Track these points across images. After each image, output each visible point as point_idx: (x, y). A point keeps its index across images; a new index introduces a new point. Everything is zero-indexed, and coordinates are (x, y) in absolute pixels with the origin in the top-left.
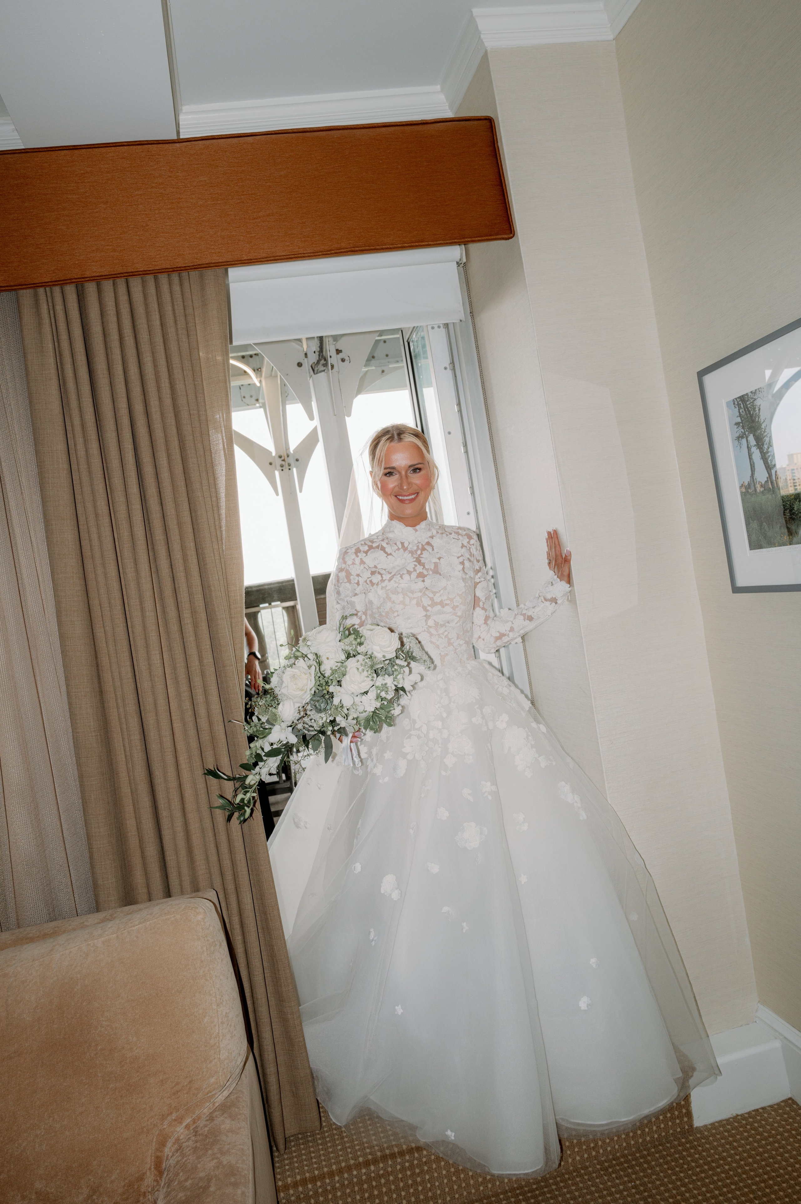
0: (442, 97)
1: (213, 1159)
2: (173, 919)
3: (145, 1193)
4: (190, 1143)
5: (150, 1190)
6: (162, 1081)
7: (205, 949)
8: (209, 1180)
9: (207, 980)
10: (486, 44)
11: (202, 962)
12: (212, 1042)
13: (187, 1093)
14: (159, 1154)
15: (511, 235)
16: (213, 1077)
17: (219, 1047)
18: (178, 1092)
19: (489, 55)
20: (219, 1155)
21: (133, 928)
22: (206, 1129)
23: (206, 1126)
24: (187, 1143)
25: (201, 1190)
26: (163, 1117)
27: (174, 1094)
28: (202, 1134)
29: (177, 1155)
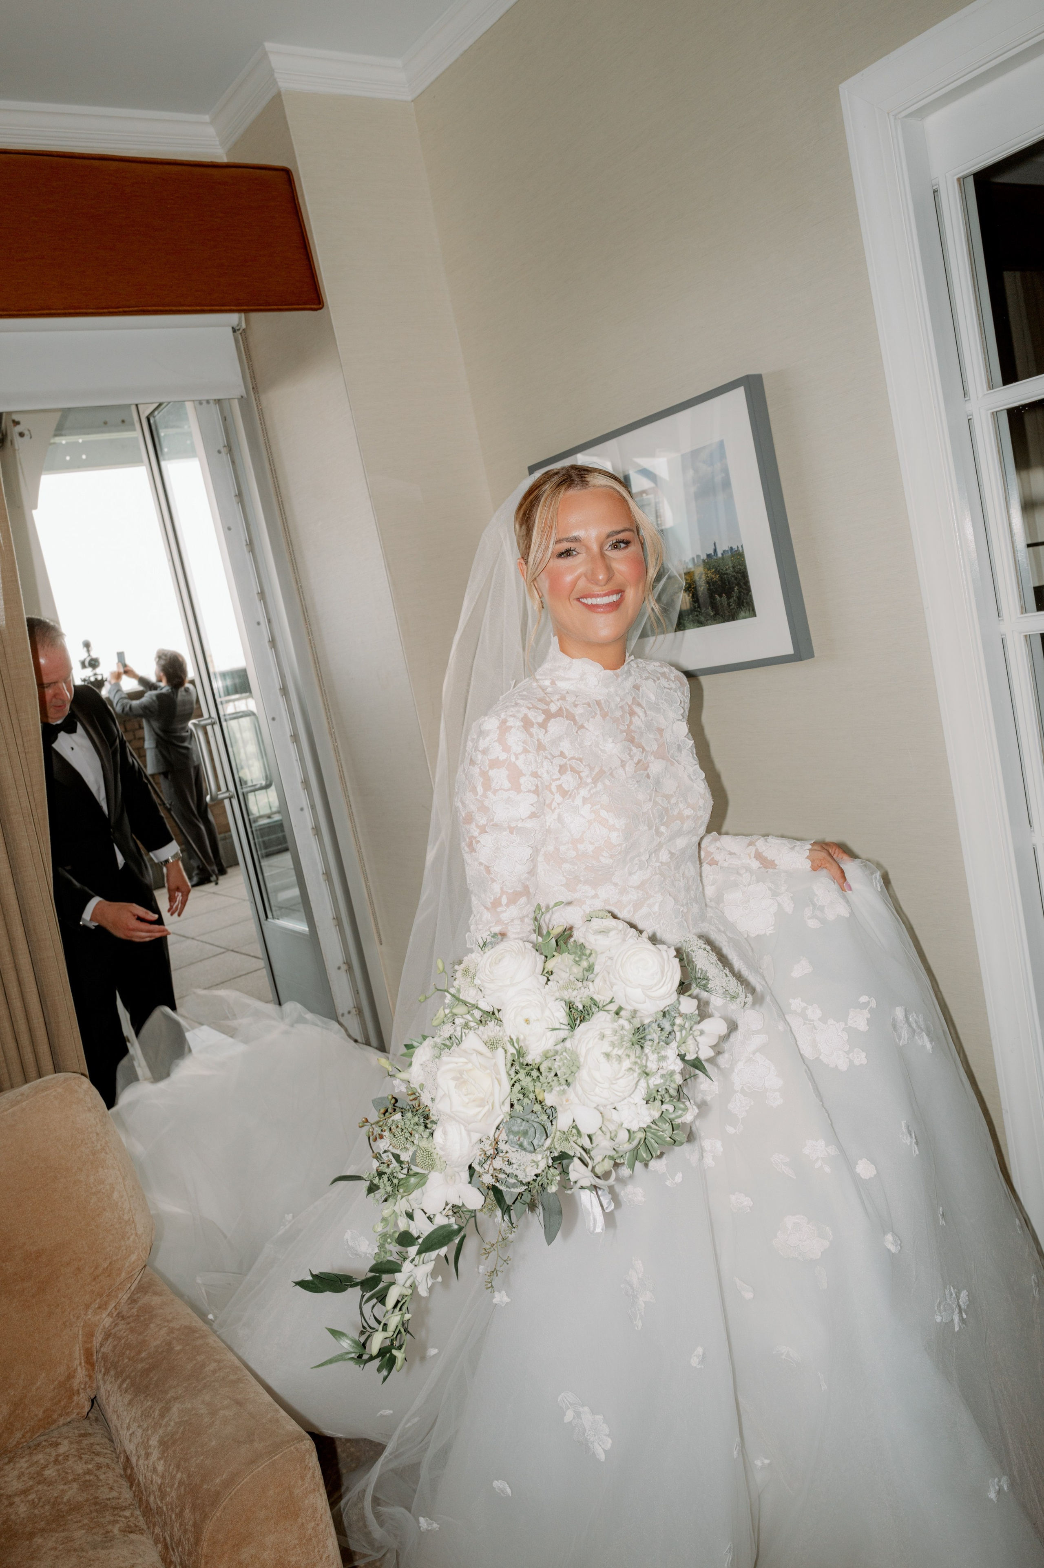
0: (211, 131)
1: (161, 1329)
2: (54, 1093)
3: (78, 1390)
4: (120, 1327)
5: (82, 1386)
6: (78, 1269)
7: (98, 1121)
8: (169, 1344)
9: (106, 1153)
10: (281, 84)
11: (97, 1134)
12: (126, 1217)
13: (109, 1276)
14: (88, 1346)
15: (321, 306)
16: (134, 1253)
17: (133, 1222)
18: (98, 1276)
19: (283, 98)
20: (166, 1324)
21: (5, 1113)
22: (134, 1311)
23: (131, 1309)
24: (116, 1329)
25: (165, 1353)
26: (87, 1307)
27: (94, 1279)
28: (132, 1316)
29: (109, 1342)
